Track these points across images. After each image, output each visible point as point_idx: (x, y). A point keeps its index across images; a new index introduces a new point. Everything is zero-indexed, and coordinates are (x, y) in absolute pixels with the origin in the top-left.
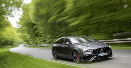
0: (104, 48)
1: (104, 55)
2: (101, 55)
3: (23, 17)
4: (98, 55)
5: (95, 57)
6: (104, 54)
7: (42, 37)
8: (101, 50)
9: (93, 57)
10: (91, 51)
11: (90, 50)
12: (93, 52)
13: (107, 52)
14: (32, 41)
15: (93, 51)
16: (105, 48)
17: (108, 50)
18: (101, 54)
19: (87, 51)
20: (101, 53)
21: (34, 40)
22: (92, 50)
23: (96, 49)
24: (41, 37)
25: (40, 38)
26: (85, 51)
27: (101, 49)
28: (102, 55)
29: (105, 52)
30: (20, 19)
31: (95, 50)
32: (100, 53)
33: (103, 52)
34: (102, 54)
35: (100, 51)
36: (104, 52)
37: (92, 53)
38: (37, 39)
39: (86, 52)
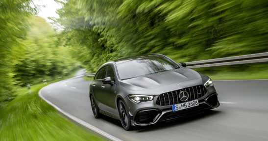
0: (187, 89)
1: (188, 107)
2: (178, 107)
3: (65, 6)
4: (171, 108)
5: (163, 113)
6: (188, 105)
7: (114, 53)
8: (178, 94)
9: (159, 114)
10: (153, 99)
11: (152, 97)
12: (158, 103)
13: (196, 98)
14: (96, 63)
15: (158, 98)
16: (191, 88)
17: (199, 92)
18: (179, 105)
19: (144, 99)
20: (180, 102)
21: (98, 59)
22: (154, 96)
23: (166, 94)
24: (112, 51)
25: (110, 54)
26: (138, 99)
27: (178, 91)
28: (183, 108)
29: (193, 99)
30: (59, 11)
31: (162, 94)
32: (176, 103)
33: (185, 98)
34: (182, 104)
35: (175, 97)
36: (189, 100)
37: (154, 104)
38: (103, 58)
39: (141, 101)
